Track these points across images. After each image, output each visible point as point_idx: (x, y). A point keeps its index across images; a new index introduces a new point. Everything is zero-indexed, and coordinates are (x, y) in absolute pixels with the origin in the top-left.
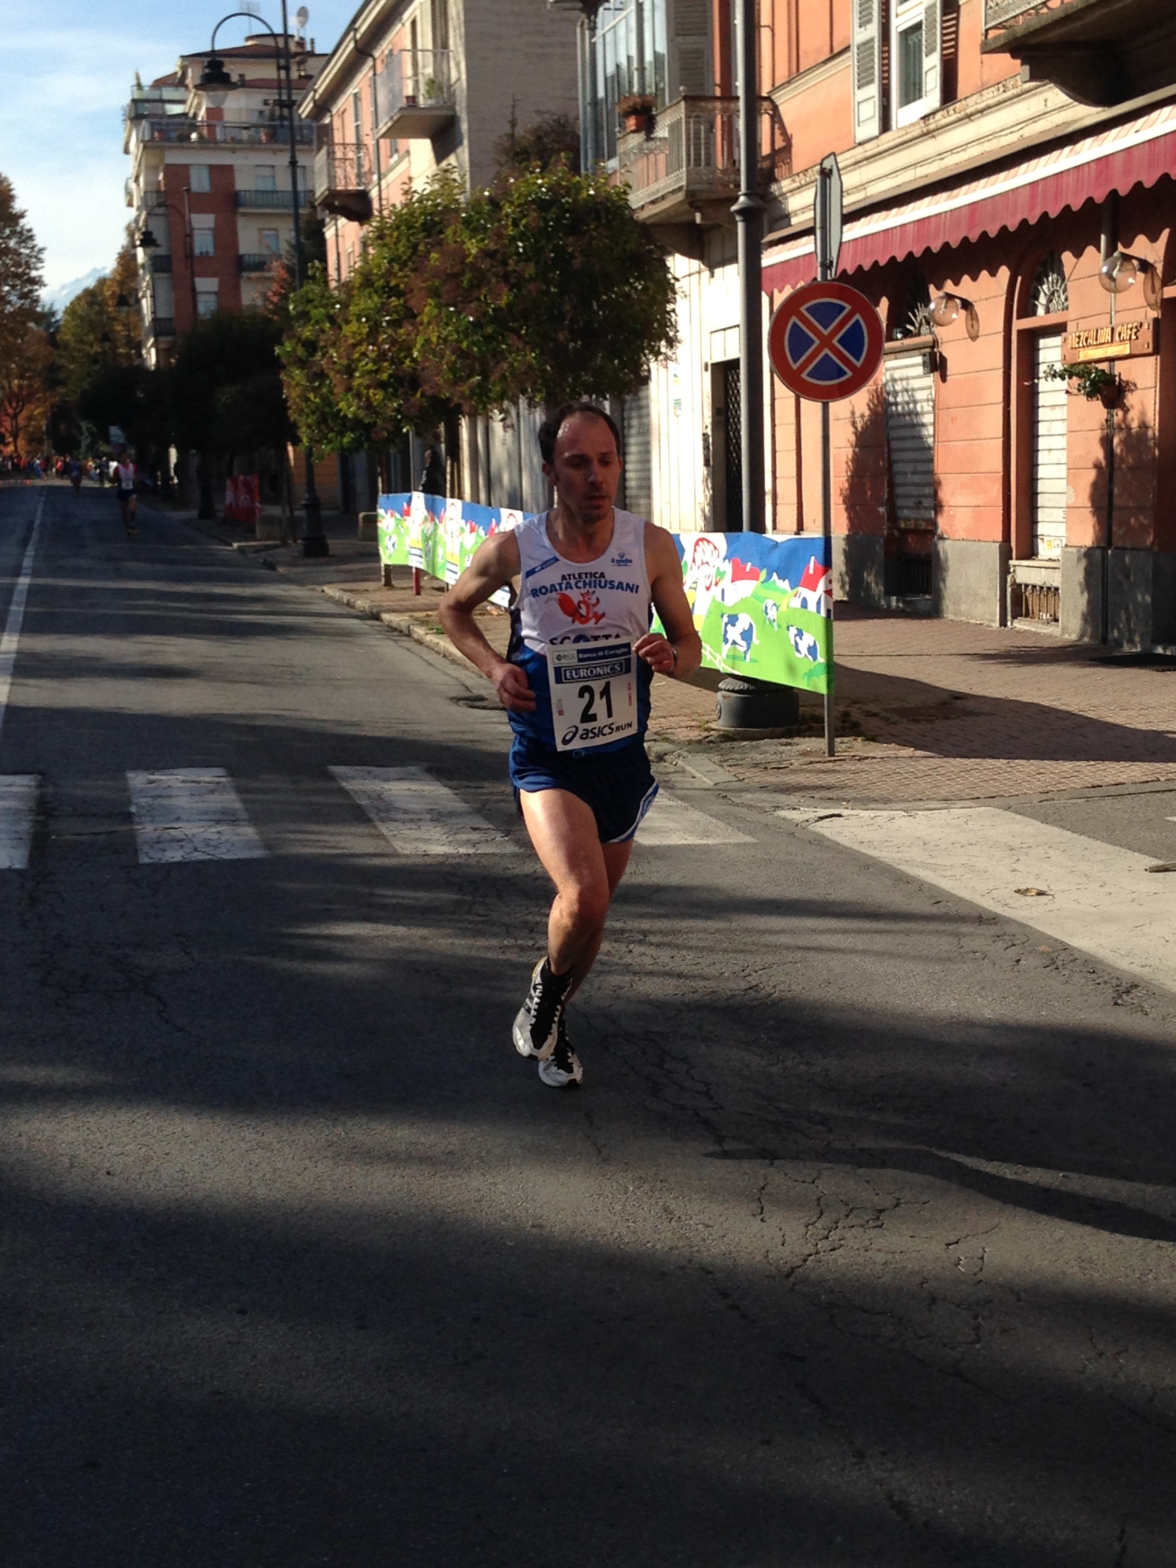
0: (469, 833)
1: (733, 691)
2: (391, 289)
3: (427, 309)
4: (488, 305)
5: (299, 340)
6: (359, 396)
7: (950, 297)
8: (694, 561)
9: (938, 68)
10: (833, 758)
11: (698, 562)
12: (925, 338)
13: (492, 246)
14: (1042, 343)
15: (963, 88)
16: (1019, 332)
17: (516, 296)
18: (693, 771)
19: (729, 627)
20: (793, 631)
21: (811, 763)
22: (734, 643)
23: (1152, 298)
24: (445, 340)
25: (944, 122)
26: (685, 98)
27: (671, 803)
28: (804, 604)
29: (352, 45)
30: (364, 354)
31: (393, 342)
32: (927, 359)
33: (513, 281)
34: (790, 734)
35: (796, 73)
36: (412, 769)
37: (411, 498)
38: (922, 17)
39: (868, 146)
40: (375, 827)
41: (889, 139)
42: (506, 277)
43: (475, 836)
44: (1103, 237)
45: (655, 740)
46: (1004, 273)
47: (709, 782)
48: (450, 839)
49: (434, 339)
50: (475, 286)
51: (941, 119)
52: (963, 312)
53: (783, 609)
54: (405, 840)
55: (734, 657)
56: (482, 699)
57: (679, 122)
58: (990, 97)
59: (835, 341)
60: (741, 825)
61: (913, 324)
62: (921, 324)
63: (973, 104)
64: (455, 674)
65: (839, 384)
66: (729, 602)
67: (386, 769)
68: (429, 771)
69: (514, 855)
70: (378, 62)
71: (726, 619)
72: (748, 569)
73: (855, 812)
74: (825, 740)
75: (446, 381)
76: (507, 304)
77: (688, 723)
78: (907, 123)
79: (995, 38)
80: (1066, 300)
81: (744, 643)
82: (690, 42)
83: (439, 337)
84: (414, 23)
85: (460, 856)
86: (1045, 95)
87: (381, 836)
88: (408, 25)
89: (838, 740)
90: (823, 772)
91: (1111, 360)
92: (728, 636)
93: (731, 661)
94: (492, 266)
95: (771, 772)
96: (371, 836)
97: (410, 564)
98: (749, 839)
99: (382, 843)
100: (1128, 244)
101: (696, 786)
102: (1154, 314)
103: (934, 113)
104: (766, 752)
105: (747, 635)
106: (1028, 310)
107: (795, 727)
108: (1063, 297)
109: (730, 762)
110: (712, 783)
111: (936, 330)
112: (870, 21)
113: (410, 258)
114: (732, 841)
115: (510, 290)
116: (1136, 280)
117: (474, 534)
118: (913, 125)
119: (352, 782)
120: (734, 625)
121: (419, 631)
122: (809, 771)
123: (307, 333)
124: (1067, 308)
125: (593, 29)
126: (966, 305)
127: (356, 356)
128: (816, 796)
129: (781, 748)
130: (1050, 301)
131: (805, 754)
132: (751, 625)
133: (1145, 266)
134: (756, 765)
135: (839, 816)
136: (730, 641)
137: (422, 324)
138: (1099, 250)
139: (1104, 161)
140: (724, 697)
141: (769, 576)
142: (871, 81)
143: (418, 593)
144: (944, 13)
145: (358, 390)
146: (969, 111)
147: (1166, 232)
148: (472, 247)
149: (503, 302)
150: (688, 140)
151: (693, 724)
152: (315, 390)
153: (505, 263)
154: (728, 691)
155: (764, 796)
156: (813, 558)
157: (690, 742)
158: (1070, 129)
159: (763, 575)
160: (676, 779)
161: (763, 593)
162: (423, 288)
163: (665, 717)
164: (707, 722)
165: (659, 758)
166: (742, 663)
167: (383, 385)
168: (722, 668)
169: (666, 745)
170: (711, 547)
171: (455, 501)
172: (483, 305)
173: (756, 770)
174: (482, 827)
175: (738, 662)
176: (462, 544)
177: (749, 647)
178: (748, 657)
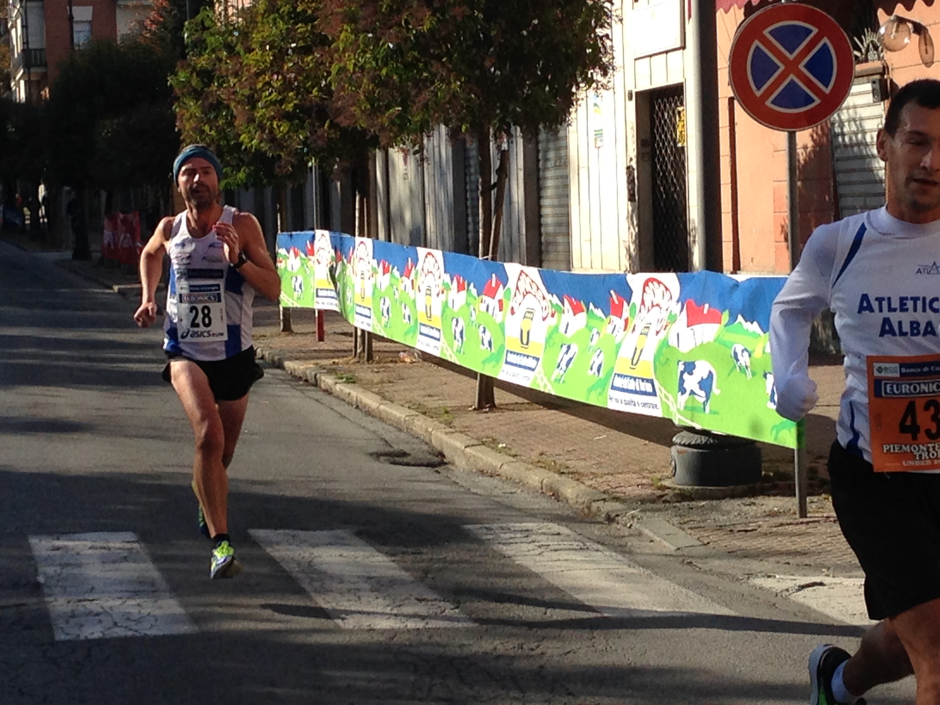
0: (415, 605)
1: (689, 446)
2: (297, 15)
3: (342, 36)
4: (408, 30)
5: (194, 69)
6: (261, 127)
7: (901, 21)
8: (643, 303)
10: (805, 520)
11: (648, 304)
12: (874, 64)
17: (439, 21)
18: (651, 534)
19: (686, 376)
21: (781, 525)
24: (362, 68)
27: (632, 570)
30: (268, 84)
31: (299, 71)
32: (877, 86)
33: (436, 5)
34: (753, 493)
36: (340, 532)
37: (314, 237)
40: (311, 599)
43: (422, 609)
45: (604, 500)
47: (670, 547)
48: (395, 612)
49: (351, 67)
52: (916, 37)
53: (758, 354)
55: (691, 409)
56: (404, 454)
59: (801, 67)
61: (859, 50)
62: (867, 50)
64: (372, 427)
65: (806, 112)
66: (685, 347)
67: (311, 533)
68: (359, 534)
69: (468, 631)
71: (681, 367)
72: (705, 311)
73: (837, 580)
74: (796, 500)
75: (363, 112)
76: (429, 30)
77: (639, 481)
81: (703, 394)
83: (355, 65)
85: (409, 631)
87: (319, 610)
89: (808, 499)
90: (795, 535)
92: (685, 385)
93: (689, 413)
95: (737, 534)
97: (313, 307)
101: (657, 551)
104: (729, 512)
107: (758, 485)
109: (691, 524)
110: (673, 548)
111: (887, 56)
115: (433, 14)
117: (388, 275)
119: (277, 547)
120: (691, 374)
121: (327, 380)
122: (782, 534)
123: (203, 62)
126: (919, 29)
127: (260, 85)
128: (791, 561)
129: (745, 508)
131: (772, 514)
132: (710, 373)
134: (721, 528)
135: (821, 584)
136: (688, 392)
137: (337, 50)
140: (679, 452)
141: (733, 318)
143: (321, 339)
145: (261, 122)
149: (426, 27)
151: (644, 481)
152: (209, 121)
154: (684, 445)
155: (733, 562)
157: (643, 501)
159: (725, 317)
160: (632, 542)
161: (729, 337)
162: (337, 14)
163: (612, 474)
164: (660, 480)
165: (610, 519)
166: (702, 415)
167: (288, 116)
168: (678, 420)
169: (617, 506)
170: (662, 288)
171: (365, 239)
172: (404, 31)
173: (720, 533)
174: (429, 598)
175: (696, 414)
176: (375, 286)
177: (708, 397)
178: (708, 408)
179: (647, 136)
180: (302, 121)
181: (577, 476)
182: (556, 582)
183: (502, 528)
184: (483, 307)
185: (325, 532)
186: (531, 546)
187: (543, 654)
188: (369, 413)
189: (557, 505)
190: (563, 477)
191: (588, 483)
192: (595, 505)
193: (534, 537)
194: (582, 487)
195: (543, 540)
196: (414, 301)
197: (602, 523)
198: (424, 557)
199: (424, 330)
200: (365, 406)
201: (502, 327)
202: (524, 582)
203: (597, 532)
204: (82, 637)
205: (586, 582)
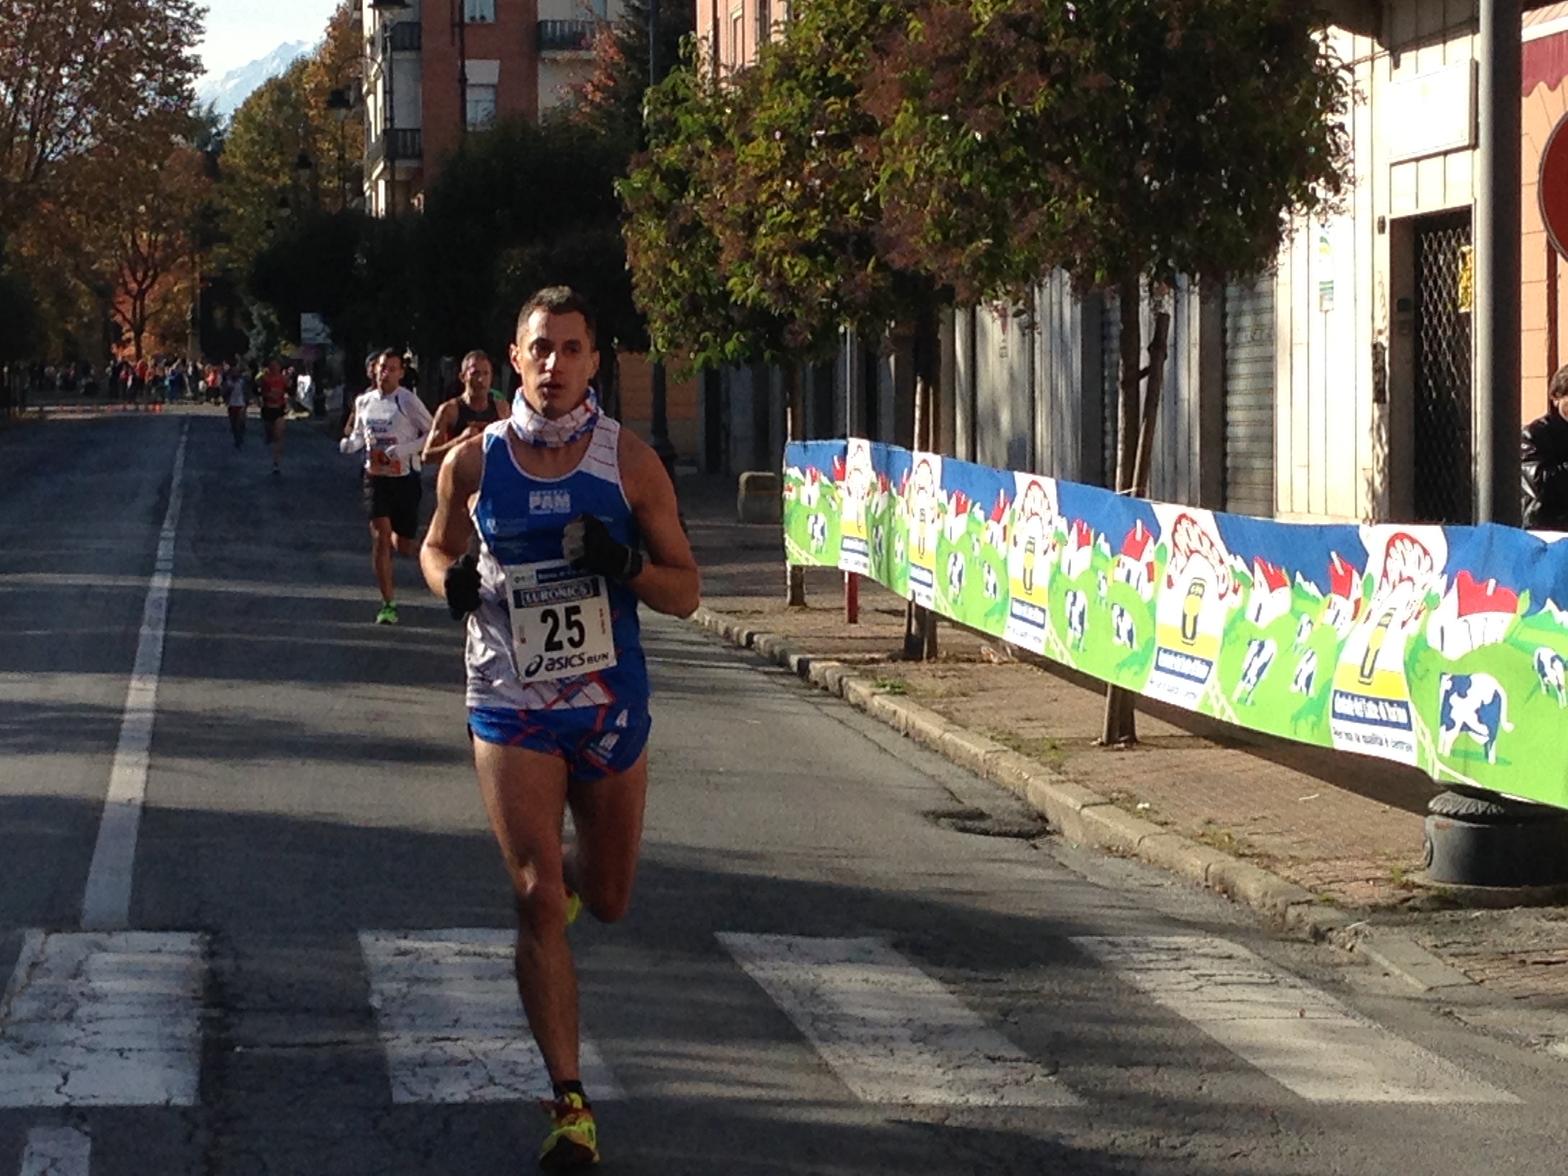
0: (982, 1067)
1: (1456, 816)
2: (828, 82)
3: (899, 118)
4: (1008, 111)
5: (657, 168)
6: (764, 267)
8: (1385, 574)
11: (1393, 576)
17: (1061, 96)
18: (1386, 963)
19: (1454, 699)
22: (1465, 727)
24: (930, 173)
27: (1349, 1022)
30: (776, 195)
31: (829, 175)
33: (1055, 70)
34: (1563, 900)
36: (866, 942)
37: (845, 449)
40: (812, 1050)
42: (1044, 64)
43: (995, 1073)
45: (1309, 902)
47: (1415, 985)
48: (950, 1076)
49: (911, 172)
50: (988, 78)
54: (868, 1077)
55: (1463, 755)
56: (981, 815)
60: (1487, 1069)
64: (930, 769)
66: (1454, 651)
67: (818, 941)
68: (897, 946)
69: (1070, 1112)
71: (1447, 684)
72: (1490, 591)
75: (929, 246)
76: (1044, 111)
77: (1369, 873)
81: (1484, 729)
83: (917, 167)
85: (971, 1110)
87: (824, 1069)
93: (1460, 761)
94: (1019, 44)
95: (1532, 968)
96: (808, 1068)
97: (841, 566)
98: (1505, 1096)
99: (827, 1081)
101: (1392, 991)
104: (1520, 931)
109: (1454, 949)
110: (1422, 987)
113: (864, 28)
114: (1471, 1099)
115: (1051, 85)
117: (964, 517)
119: (761, 963)
121: (860, 689)
123: (672, 156)
127: (764, 197)
129: (1548, 925)
132: (1496, 696)
134: (1505, 956)
136: (1458, 725)
137: (890, 142)
140: (1438, 826)
141: (1535, 606)
143: (853, 619)
145: (763, 257)
149: (1038, 107)
151: (1379, 874)
152: (679, 255)
153: (1042, 39)
154: (1447, 815)
155: (1523, 1015)
157: (1375, 908)
159: (1524, 601)
160: (1354, 976)
161: (1528, 635)
162: (891, 81)
163: (1325, 860)
164: (1405, 872)
165: (1319, 935)
167: (808, 250)
168: (1437, 772)
169: (1331, 914)
170: (1418, 550)
171: (930, 456)
172: (1002, 112)
173: (1504, 965)
174: (1006, 1055)
175: (1472, 763)
176: (942, 533)
177: (1492, 736)
178: (1492, 754)
179: (1409, 294)
180: (831, 258)
181: (1266, 861)
182: (1220, 1035)
183: (1136, 944)
184: (1121, 574)
185: (841, 941)
186: (1183, 976)
187: (1191, 1155)
188: (925, 744)
189: (1230, 908)
190: (1243, 862)
191: (1286, 873)
192: (1292, 912)
193: (1188, 961)
194: (1274, 879)
195: (1204, 966)
196: (1005, 561)
197: (1303, 941)
198: (1003, 987)
199: (1018, 609)
200: (920, 732)
201: (1152, 606)
202: (1168, 1034)
203: (1295, 956)
204: (437, 1099)
205: (1272, 1038)
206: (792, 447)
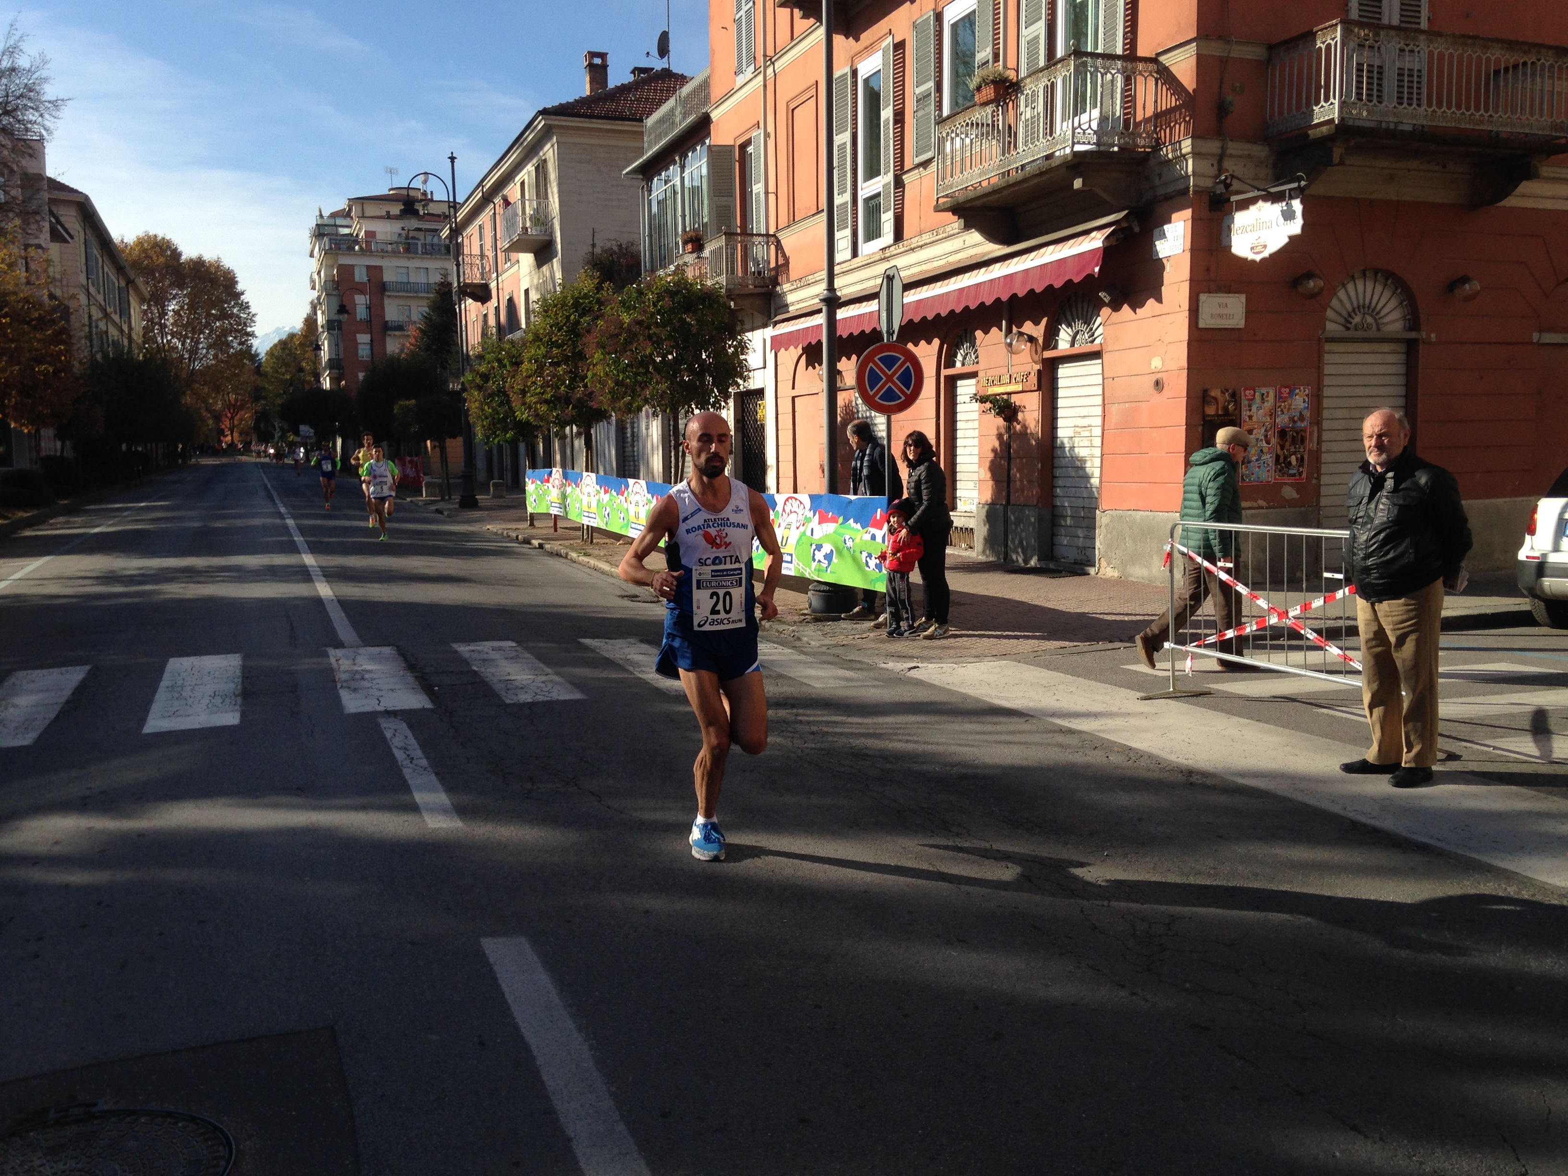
1: (819, 591)
2: (553, 343)
5: (478, 373)
6: (530, 408)
8: (784, 510)
9: (892, 220)
11: (788, 511)
13: (640, 318)
14: (959, 383)
15: (907, 233)
16: (945, 377)
18: (807, 640)
19: (816, 552)
20: (865, 554)
22: (819, 561)
23: (1036, 358)
25: (895, 252)
26: (725, 234)
28: (873, 537)
29: (480, 194)
30: (534, 383)
31: (554, 376)
33: (655, 339)
35: (793, 221)
36: (631, 640)
37: (551, 472)
38: (881, 189)
39: (843, 265)
41: (857, 262)
42: (650, 337)
44: (1004, 322)
46: (936, 342)
50: (628, 342)
51: (893, 250)
53: (857, 541)
55: (819, 570)
56: (637, 596)
57: (721, 248)
58: (926, 238)
59: (895, 379)
63: (915, 242)
64: (609, 581)
65: (897, 404)
66: (817, 535)
67: (615, 641)
70: (497, 206)
71: (814, 547)
72: (829, 516)
73: (926, 665)
78: (871, 252)
79: (944, 203)
80: (977, 357)
81: (826, 562)
82: (723, 200)
84: (523, 184)
86: (964, 238)
88: (518, 184)
91: (1009, 394)
92: (817, 557)
93: (818, 573)
95: (858, 640)
97: (551, 512)
100: (1020, 326)
102: (1038, 367)
103: (889, 247)
104: (847, 628)
105: (829, 557)
106: (950, 364)
108: (973, 357)
109: (828, 634)
112: (846, 191)
113: (565, 324)
116: (1026, 347)
117: (608, 495)
118: (873, 254)
120: (819, 551)
121: (574, 555)
123: (483, 369)
124: (977, 363)
125: (650, 191)
127: (529, 384)
128: (896, 655)
130: (965, 358)
131: (872, 629)
133: (1031, 339)
134: (847, 636)
135: (919, 667)
136: (817, 561)
138: (1001, 330)
139: (1010, 278)
140: (813, 595)
141: (846, 521)
142: (847, 227)
143: (556, 530)
144: (895, 188)
145: (529, 405)
146: (912, 246)
147: (1045, 320)
148: (626, 318)
150: (727, 258)
151: (790, 611)
152: (487, 404)
154: (815, 591)
156: (879, 510)
157: (795, 622)
158: (986, 258)
159: (841, 519)
160: (798, 645)
161: (841, 531)
164: (801, 610)
165: (779, 632)
166: (825, 574)
167: (547, 402)
168: (812, 577)
170: (798, 502)
171: (590, 474)
172: (635, 354)
175: (822, 573)
176: (599, 500)
177: (829, 564)
178: (829, 570)
179: (740, 417)
180: (555, 405)
188: (603, 573)
196: (627, 509)
197: (775, 634)
199: (633, 526)
200: (600, 569)
206: (529, 472)
